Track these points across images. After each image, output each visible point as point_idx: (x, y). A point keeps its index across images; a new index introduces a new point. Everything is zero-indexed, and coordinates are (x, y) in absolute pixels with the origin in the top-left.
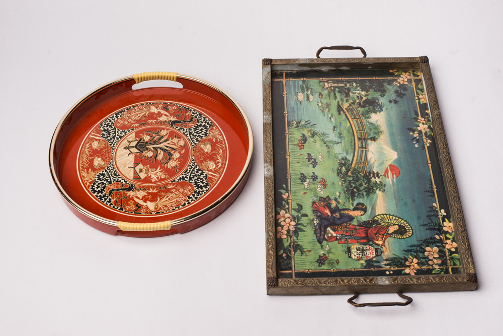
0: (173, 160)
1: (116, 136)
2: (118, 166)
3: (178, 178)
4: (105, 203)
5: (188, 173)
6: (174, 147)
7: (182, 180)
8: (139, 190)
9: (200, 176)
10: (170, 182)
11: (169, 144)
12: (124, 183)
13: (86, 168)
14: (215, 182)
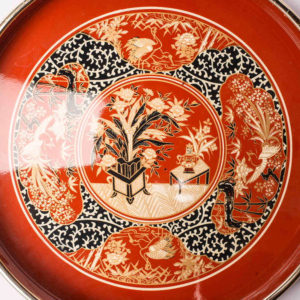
0: (168, 110)
2: (173, 213)
3: (212, 102)
5: (201, 83)
6: (137, 107)
7: (217, 96)
8: (234, 174)
9: (210, 63)
10: (221, 117)
11: (127, 118)
12: (214, 201)
13: (172, 272)
14: (225, 36)
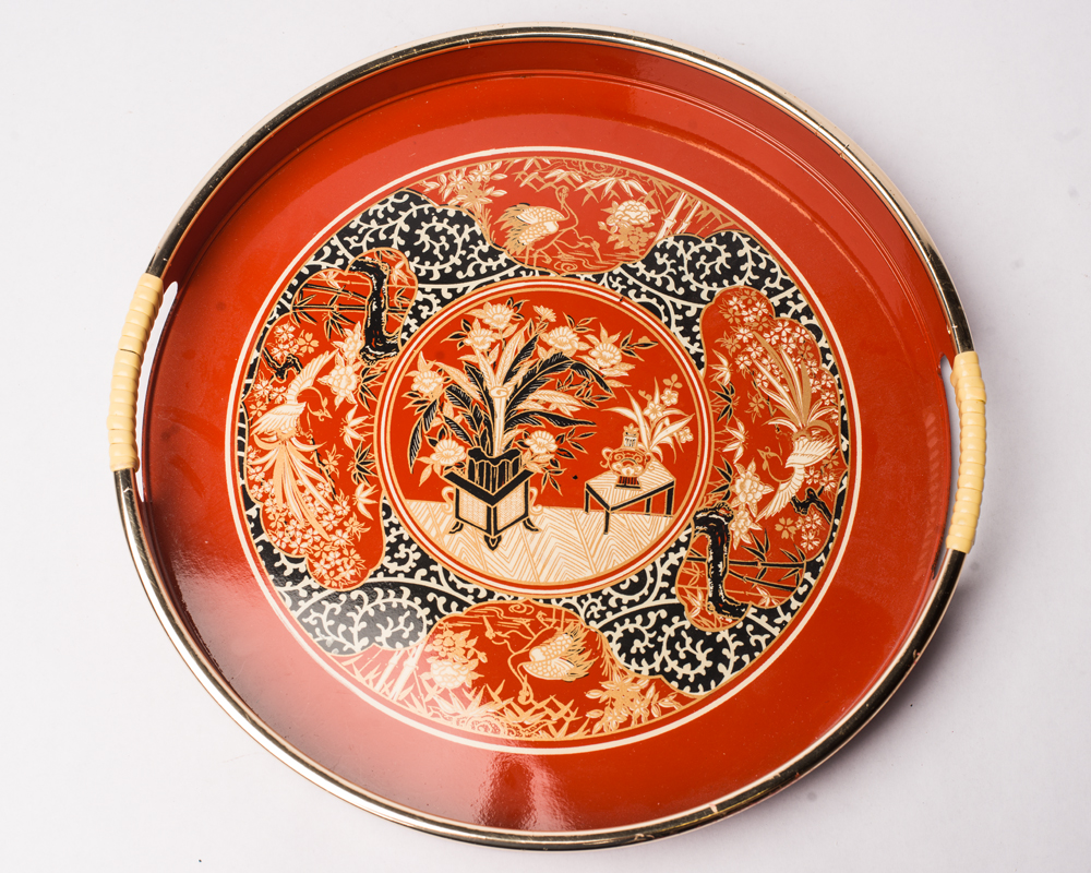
0: (586, 353)
1: (417, 580)
2: (589, 574)
3: (685, 341)
4: (776, 631)
5: (661, 301)
6: (518, 342)
7: (695, 329)
8: (730, 496)
9: (680, 261)
10: (702, 372)
11: (495, 366)
12: (683, 552)
13: (582, 713)
14: (713, 209)
